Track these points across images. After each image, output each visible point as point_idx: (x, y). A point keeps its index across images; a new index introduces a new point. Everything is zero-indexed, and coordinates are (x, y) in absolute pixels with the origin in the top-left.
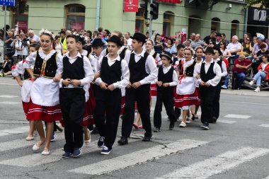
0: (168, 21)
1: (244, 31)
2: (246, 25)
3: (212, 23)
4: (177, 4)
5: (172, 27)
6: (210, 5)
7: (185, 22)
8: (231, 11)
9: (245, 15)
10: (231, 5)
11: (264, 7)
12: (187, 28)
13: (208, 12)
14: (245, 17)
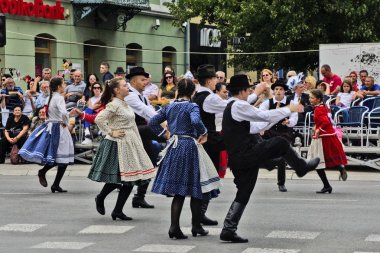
0: (44, 50)
1: (185, 65)
2: (188, 52)
3: (128, 53)
4: (60, 21)
5: (53, 60)
6: (121, 22)
7: (78, 53)
8: (159, 31)
9: (185, 38)
10: (158, 22)
11: (207, 23)
12: (82, 62)
13: (119, 34)
14: (185, 42)
